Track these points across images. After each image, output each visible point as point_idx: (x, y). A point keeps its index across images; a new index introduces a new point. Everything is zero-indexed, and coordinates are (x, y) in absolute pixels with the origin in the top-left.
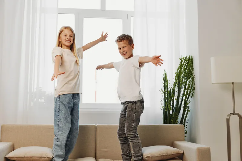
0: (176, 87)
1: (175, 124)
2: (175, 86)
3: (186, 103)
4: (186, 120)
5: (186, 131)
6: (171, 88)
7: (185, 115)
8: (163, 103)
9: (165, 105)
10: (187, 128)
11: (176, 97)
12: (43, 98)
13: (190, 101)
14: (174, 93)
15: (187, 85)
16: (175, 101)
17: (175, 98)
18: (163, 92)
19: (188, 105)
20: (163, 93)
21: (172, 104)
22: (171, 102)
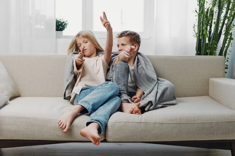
0: (216, 7)
1: (212, 55)
2: (214, 5)
3: (228, 29)
4: (228, 51)
5: (227, 65)
6: (209, 8)
7: (226, 45)
8: (196, 28)
9: (200, 32)
10: (228, 61)
11: (214, 20)
12: (43, 23)
13: (234, 26)
14: (212, 15)
15: (231, 4)
16: (213, 26)
17: (213, 22)
18: (197, 14)
19: (230, 32)
20: (197, 16)
21: (209, 30)
22: (207, 26)
